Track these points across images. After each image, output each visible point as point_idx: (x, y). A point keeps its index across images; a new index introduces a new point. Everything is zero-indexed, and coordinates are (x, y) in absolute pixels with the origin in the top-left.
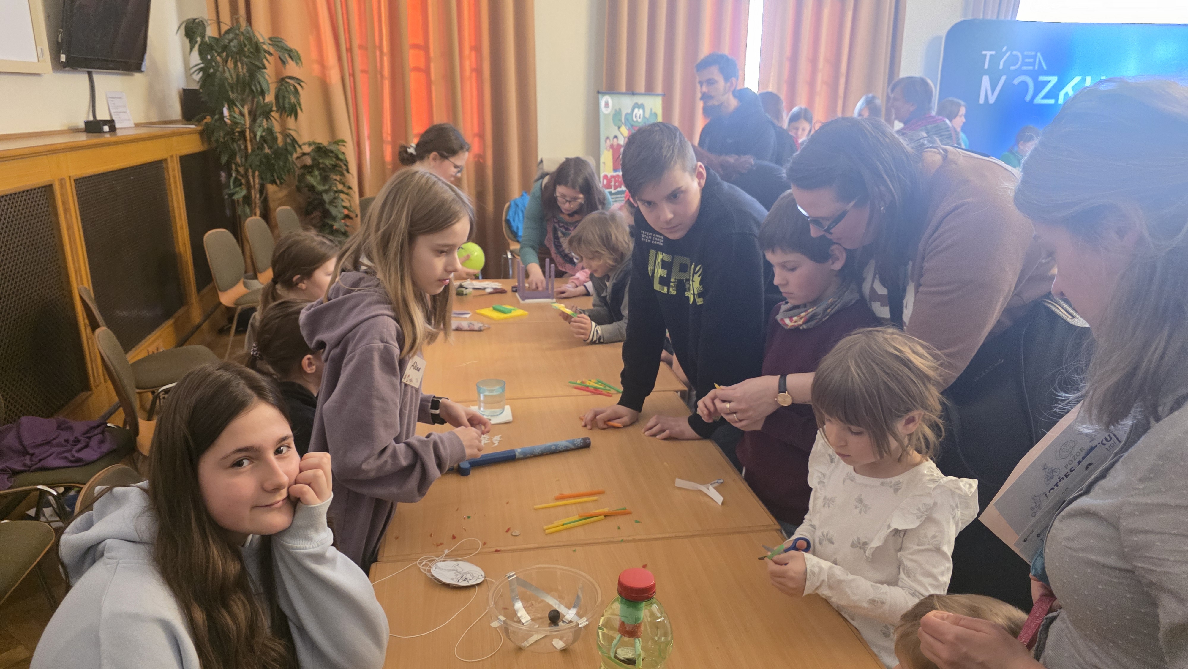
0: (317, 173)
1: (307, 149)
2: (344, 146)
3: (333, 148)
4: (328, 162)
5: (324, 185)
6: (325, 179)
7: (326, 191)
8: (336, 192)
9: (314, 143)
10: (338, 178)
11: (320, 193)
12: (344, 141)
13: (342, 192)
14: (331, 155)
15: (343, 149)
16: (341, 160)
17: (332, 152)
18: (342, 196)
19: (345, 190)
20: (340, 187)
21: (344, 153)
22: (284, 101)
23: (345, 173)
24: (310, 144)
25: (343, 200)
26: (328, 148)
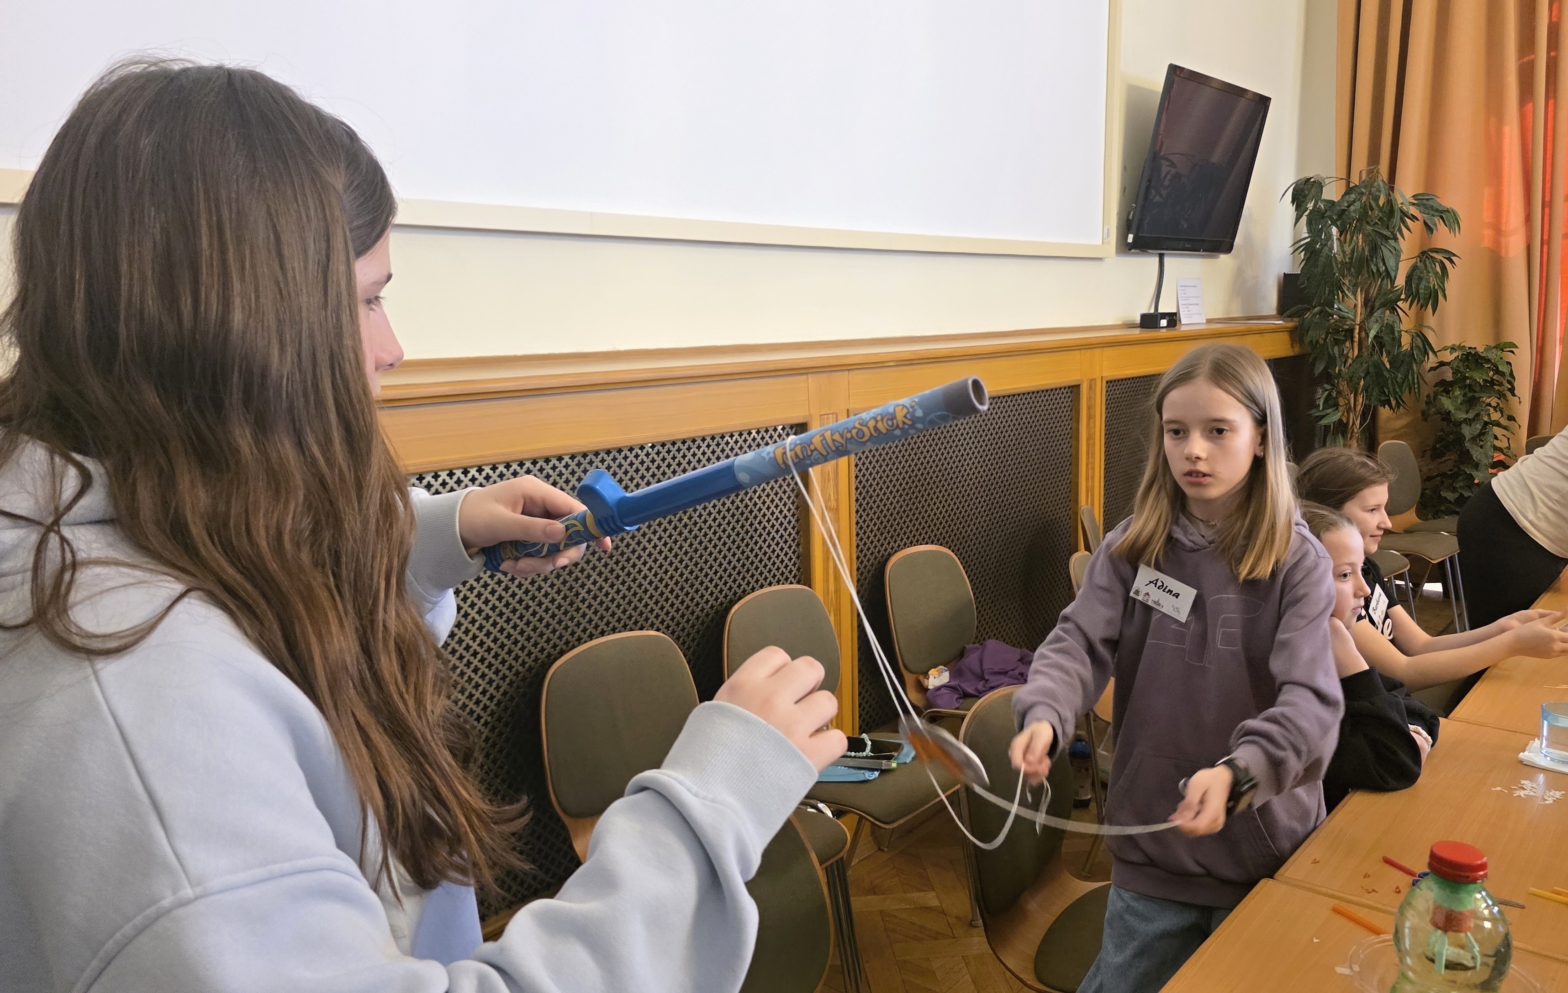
0: (1458, 392)
1: (1448, 357)
2: (1512, 352)
3: (1493, 355)
4: (1479, 377)
5: (1468, 412)
6: (1471, 402)
7: (1469, 422)
8: (1487, 423)
9: (1461, 348)
10: (1494, 401)
11: (1458, 424)
12: (1514, 345)
13: (1497, 423)
14: (1486, 366)
15: (1510, 357)
16: (1502, 374)
17: (1488, 361)
18: (1497, 430)
19: (1504, 421)
20: (1495, 416)
21: (1509, 363)
22: (1418, 285)
23: (1508, 394)
24: (1453, 349)
25: (1496, 438)
26: (1485, 354)
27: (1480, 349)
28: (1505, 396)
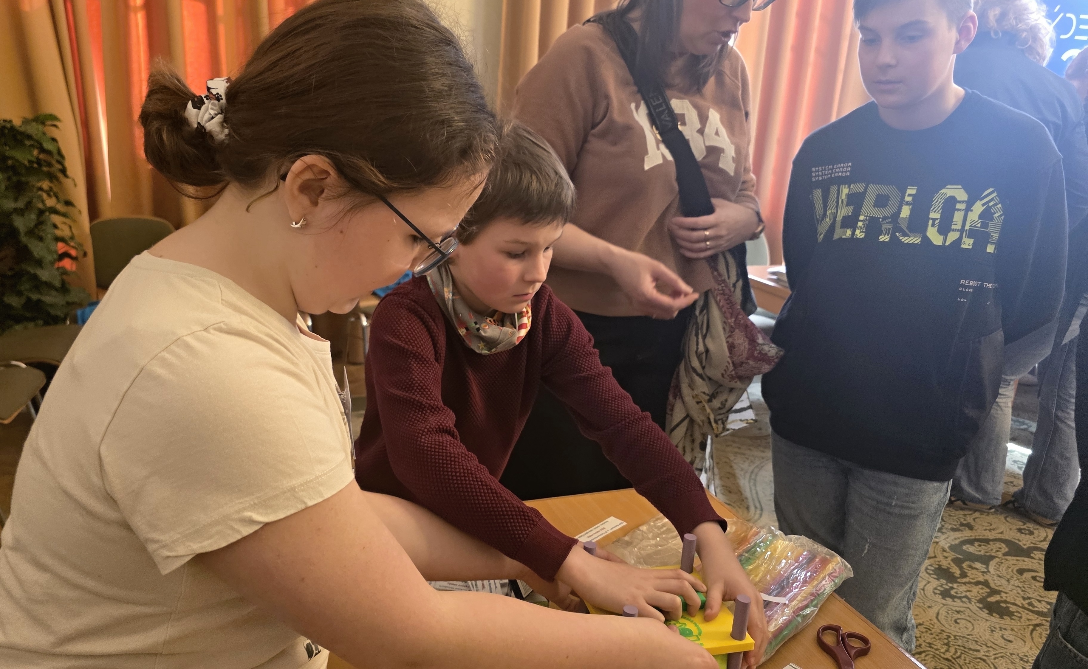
2: (55, 126)
3: (33, 129)
4: (23, 155)
5: (16, 200)
6: (18, 188)
7: (21, 212)
8: (41, 212)
10: (45, 185)
11: (5, 216)
12: (53, 118)
13: (54, 211)
14: (28, 143)
15: (54, 132)
16: (49, 153)
17: (29, 137)
18: (56, 219)
19: (60, 207)
20: (51, 202)
21: (54, 140)
23: (61, 176)
25: (55, 226)
26: (22, 129)
27: (17, 122)
28: (57, 178)
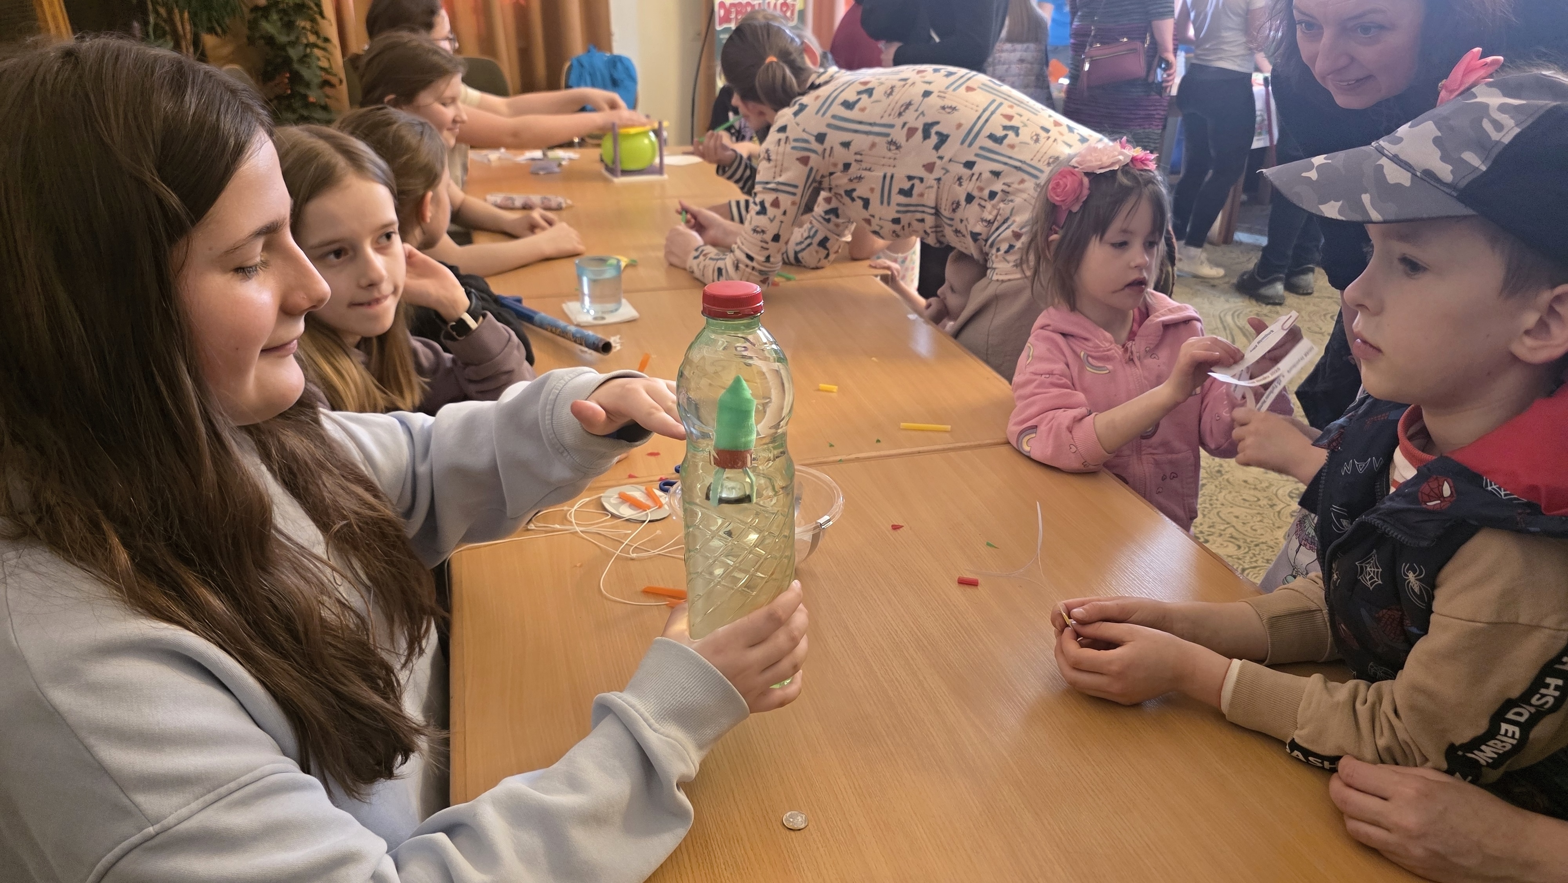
0: (275, 17)
5: (288, 35)
6: (289, 26)
7: (293, 44)
8: (307, 45)
10: (308, 25)
11: (283, 47)
13: (315, 45)
18: (317, 52)
19: (320, 43)
20: (312, 38)
23: (318, 17)
25: (319, 59)
28: (316, 20)
